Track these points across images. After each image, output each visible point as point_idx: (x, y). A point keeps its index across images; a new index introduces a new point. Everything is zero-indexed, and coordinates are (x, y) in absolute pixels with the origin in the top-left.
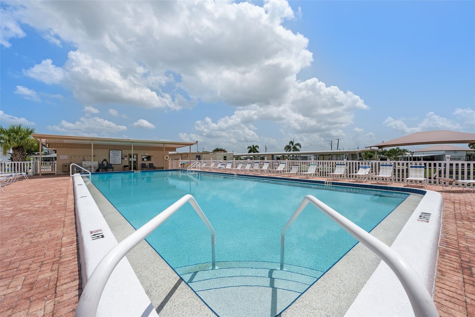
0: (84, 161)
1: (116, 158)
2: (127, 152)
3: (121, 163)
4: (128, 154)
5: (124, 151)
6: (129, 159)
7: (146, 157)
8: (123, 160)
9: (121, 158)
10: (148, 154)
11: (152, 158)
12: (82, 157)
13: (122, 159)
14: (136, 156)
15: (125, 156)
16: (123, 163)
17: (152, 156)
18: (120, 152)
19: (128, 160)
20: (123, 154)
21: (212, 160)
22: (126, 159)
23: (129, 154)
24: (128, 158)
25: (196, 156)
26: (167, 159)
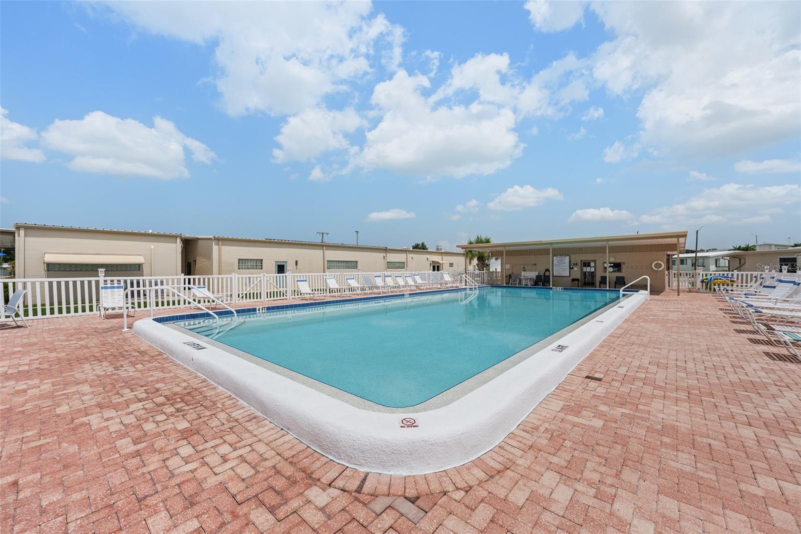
0: (523, 271)
1: (561, 267)
2: (578, 258)
3: (568, 275)
4: (579, 261)
5: (573, 257)
6: (582, 269)
7: (612, 265)
8: (571, 270)
9: (568, 267)
10: (615, 259)
11: (624, 267)
12: (523, 266)
13: (571, 268)
14: (593, 263)
15: (574, 264)
16: (572, 275)
17: (624, 263)
18: (568, 257)
19: (579, 270)
20: (571, 261)
21: (767, 271)
22: (576, 269)
23: (581, 261)
24: (579, 267)
25: (780, 259)
26: (660, 269)
